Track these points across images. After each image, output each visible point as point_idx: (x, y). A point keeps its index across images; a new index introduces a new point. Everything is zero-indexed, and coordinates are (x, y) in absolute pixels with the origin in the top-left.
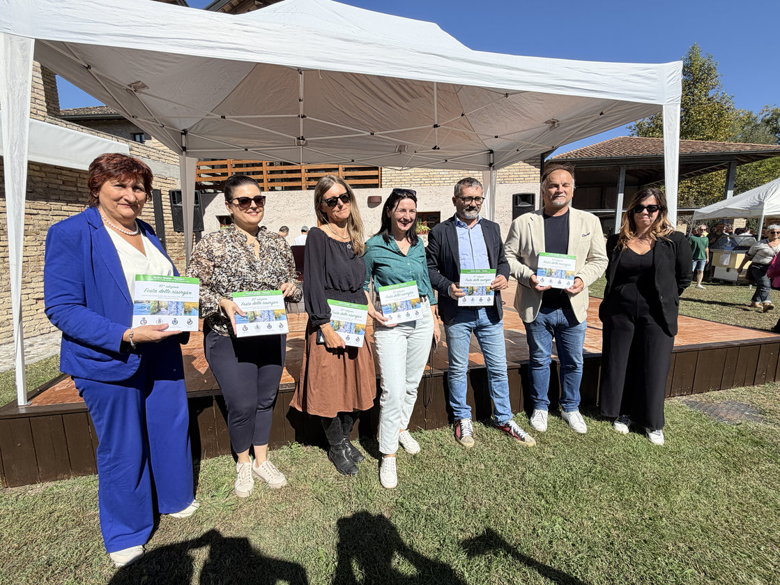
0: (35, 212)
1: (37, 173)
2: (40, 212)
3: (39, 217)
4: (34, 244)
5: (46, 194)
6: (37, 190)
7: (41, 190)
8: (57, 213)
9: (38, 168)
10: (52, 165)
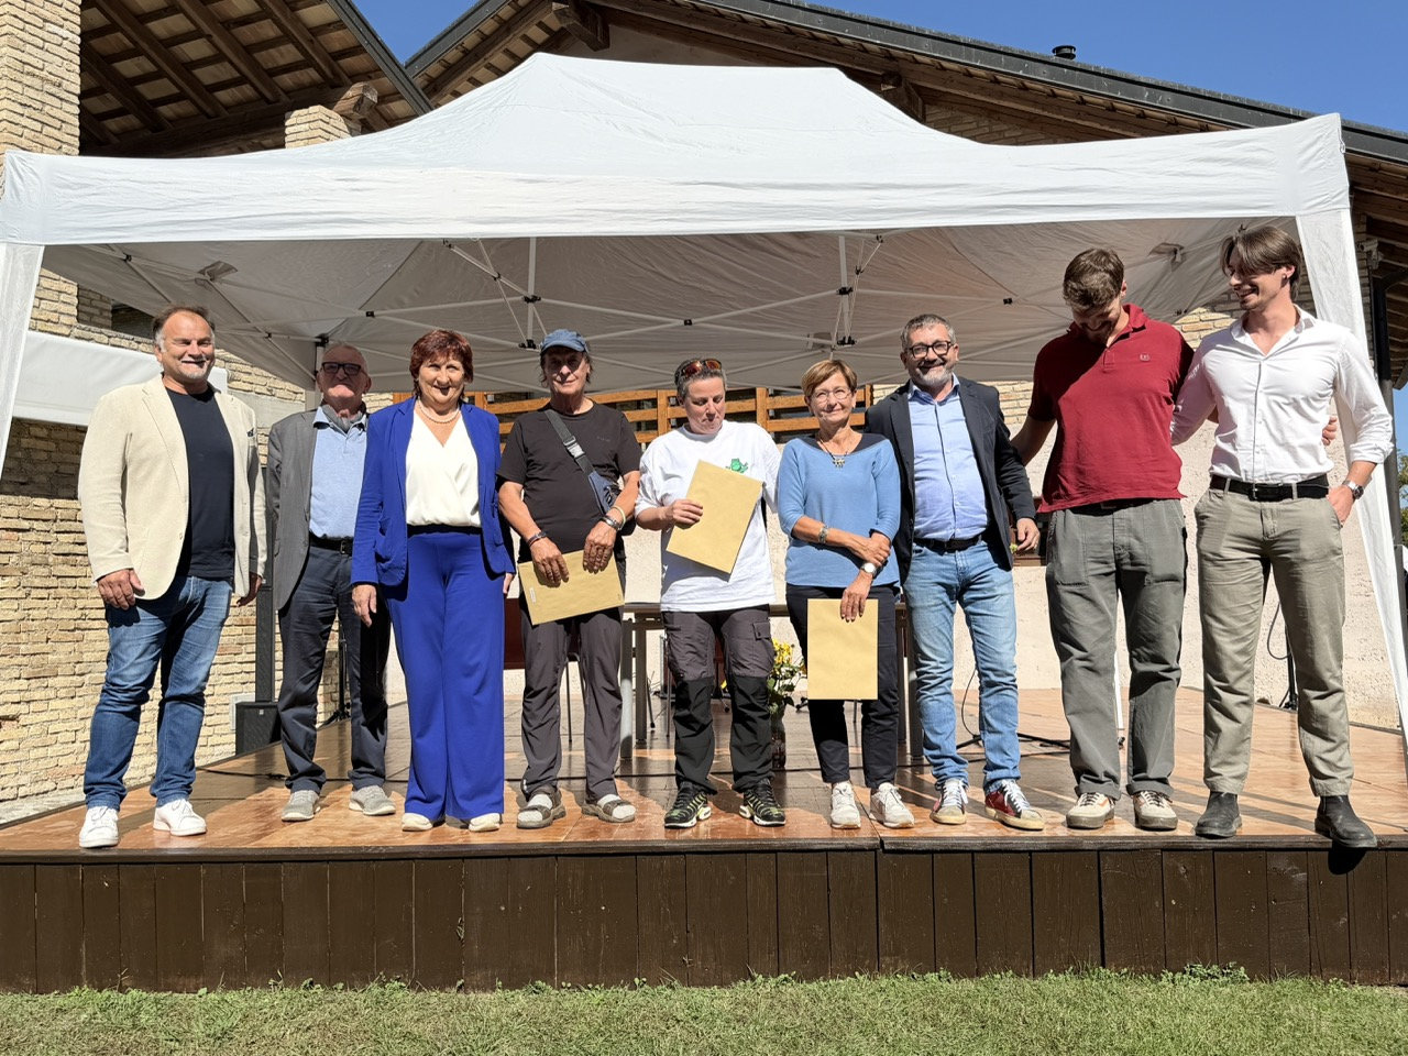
0: (26, 525)
1: (41, 444)
2: (36, 525)
3: (32, 536)
4: (15, 594)
5: (52, 486)
6: (36, 479)
7: (43, 479)
8: (66, 526)
9: (43, 433)
10: (70, 425)
